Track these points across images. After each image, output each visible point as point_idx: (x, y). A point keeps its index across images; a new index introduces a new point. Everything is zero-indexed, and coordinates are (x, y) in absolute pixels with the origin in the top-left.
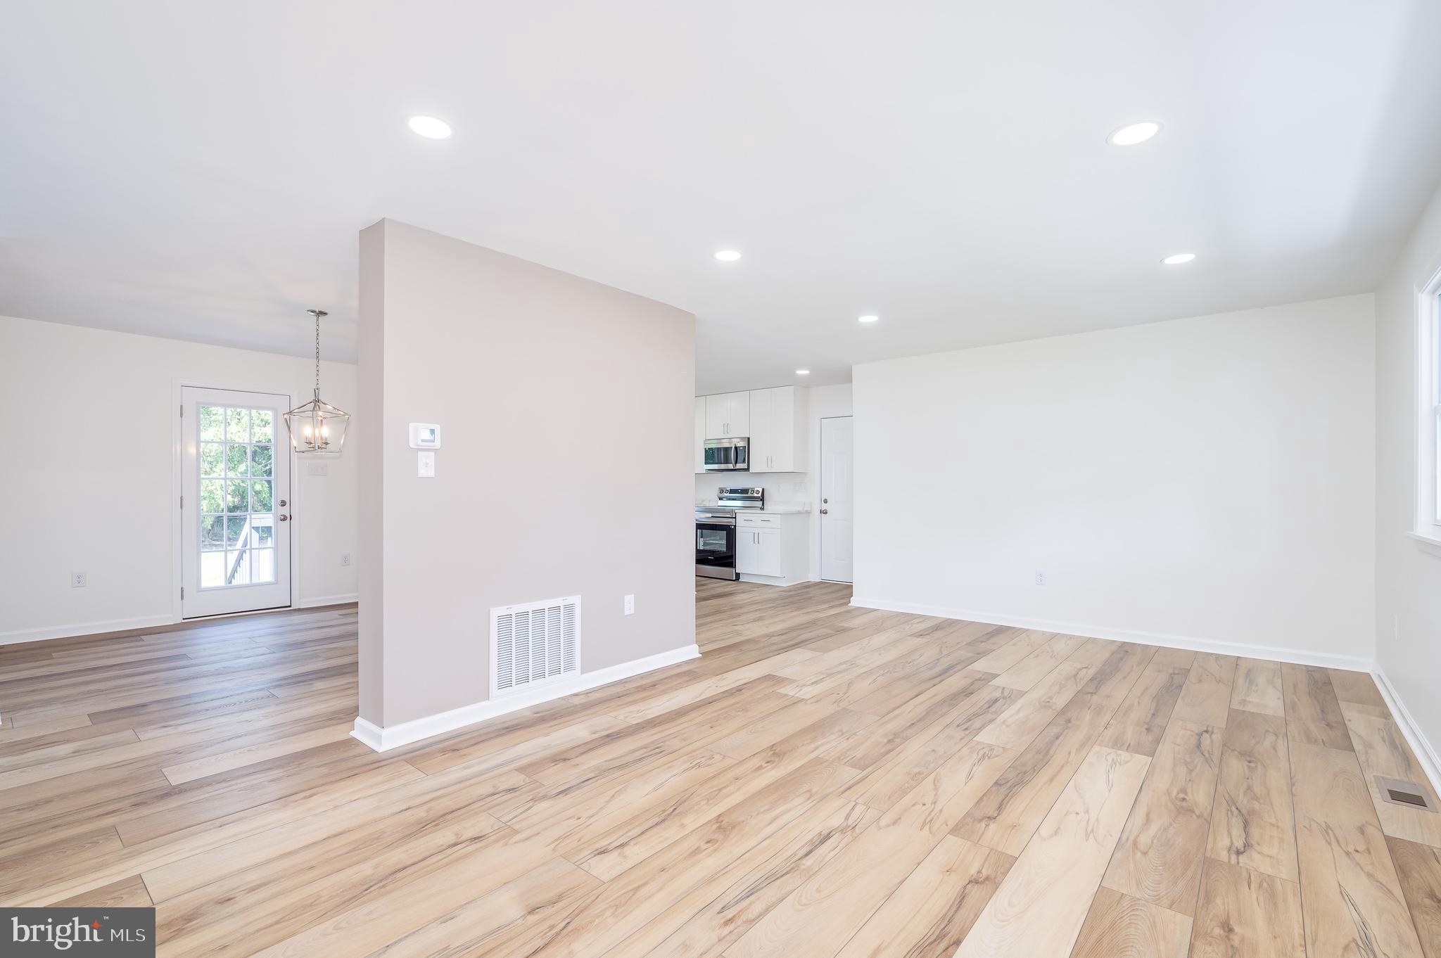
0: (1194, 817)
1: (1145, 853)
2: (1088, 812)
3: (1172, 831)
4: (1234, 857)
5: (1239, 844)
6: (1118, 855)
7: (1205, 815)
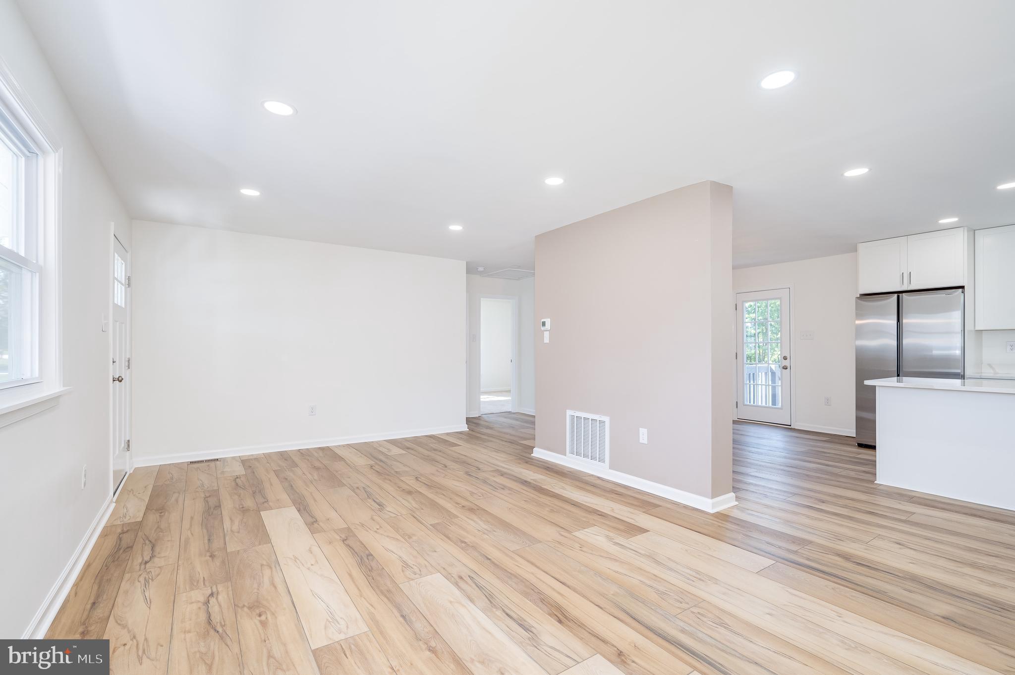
0: (246, 604)
1: (262, 565)
2: (309, 569)
3: (255, 586)
4: (214, 590)
5: (213, 601)
6: (274, 558)
7: (240, 610)
